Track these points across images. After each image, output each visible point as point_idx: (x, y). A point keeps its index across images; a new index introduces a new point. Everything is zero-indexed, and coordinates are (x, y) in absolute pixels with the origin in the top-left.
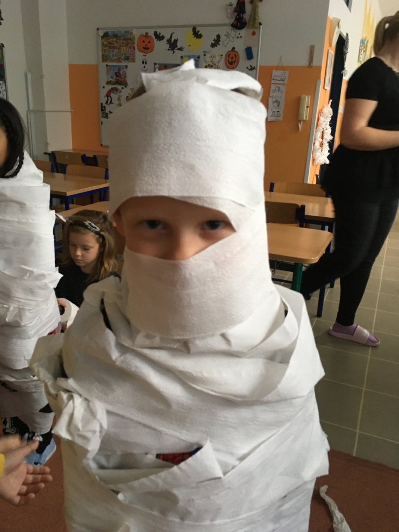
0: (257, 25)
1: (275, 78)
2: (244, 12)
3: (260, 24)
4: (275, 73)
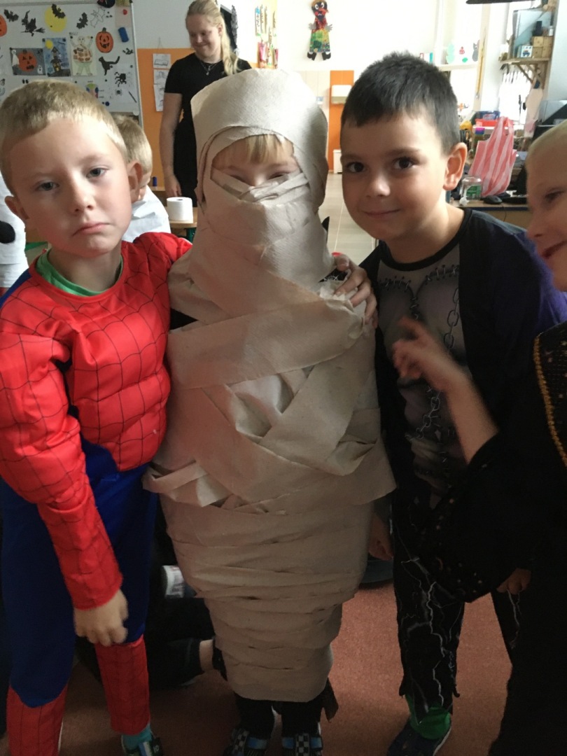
0: (127, 2)
1: (155, 62)
3: (131, 2)
4: (155, 57)
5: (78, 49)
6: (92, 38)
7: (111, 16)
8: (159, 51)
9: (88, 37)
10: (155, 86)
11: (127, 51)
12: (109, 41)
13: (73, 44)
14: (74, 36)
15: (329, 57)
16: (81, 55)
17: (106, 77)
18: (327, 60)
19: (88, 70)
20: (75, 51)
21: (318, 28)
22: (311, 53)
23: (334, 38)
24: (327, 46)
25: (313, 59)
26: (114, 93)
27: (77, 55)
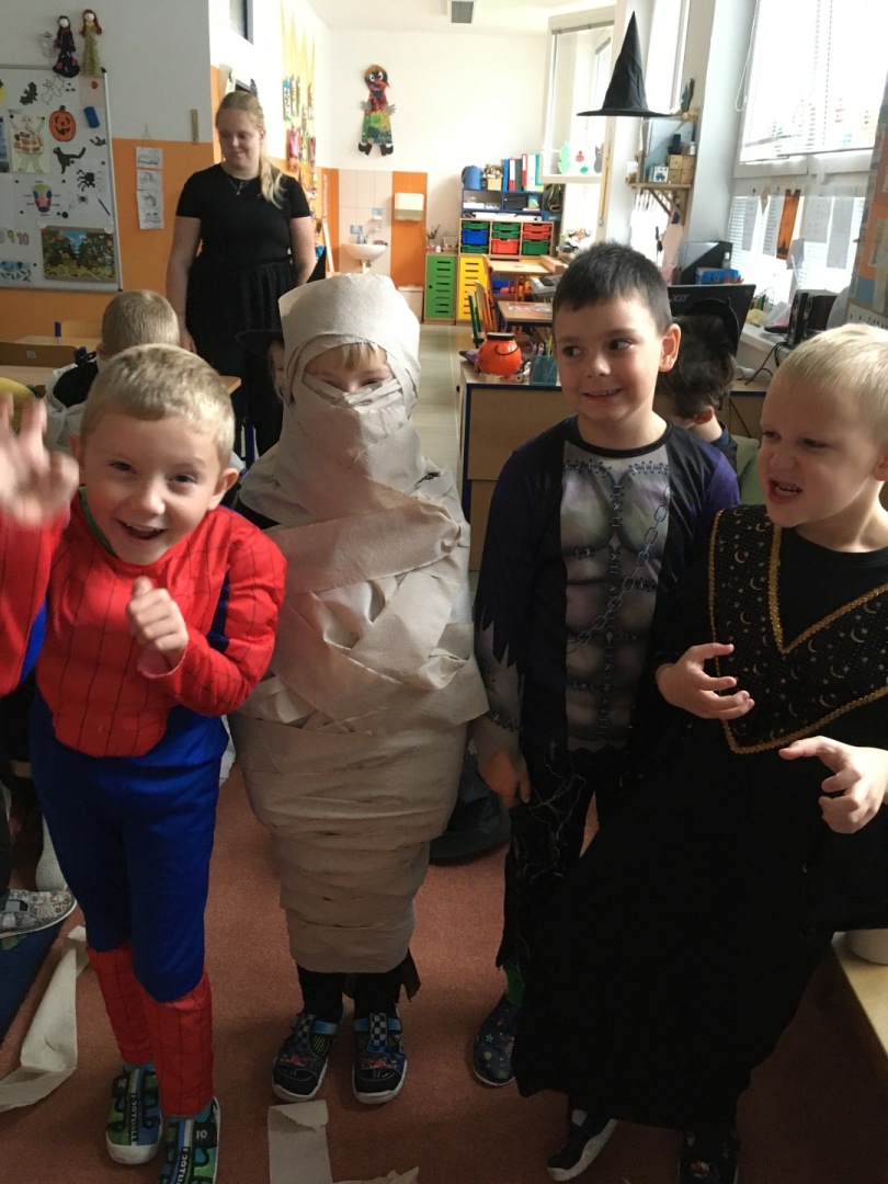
0: (98, 71)
1: (141, 159)
2: (73, 49)
3: (104, 71)
4: (140, 151)
5: (21, 133)
6: (43, 118)
7: (73, 90)
8: (143, 143)
9: (38, 118)
10: (138, 193)
11: (96, 141)
12: (70, 125)
13: (15, 127)
14: (15, 115)
15: (390, 151)
16: (24, 142)
17: (64, 176)
18: (388, 156)
19: (36, 165)
20: (17, 137)
21: (373, 109)
22: (364, 144)
23: (398, 125)
24: (388, 135)
25: (367, 153)
26: (76, 200)
27: (20, 142)
